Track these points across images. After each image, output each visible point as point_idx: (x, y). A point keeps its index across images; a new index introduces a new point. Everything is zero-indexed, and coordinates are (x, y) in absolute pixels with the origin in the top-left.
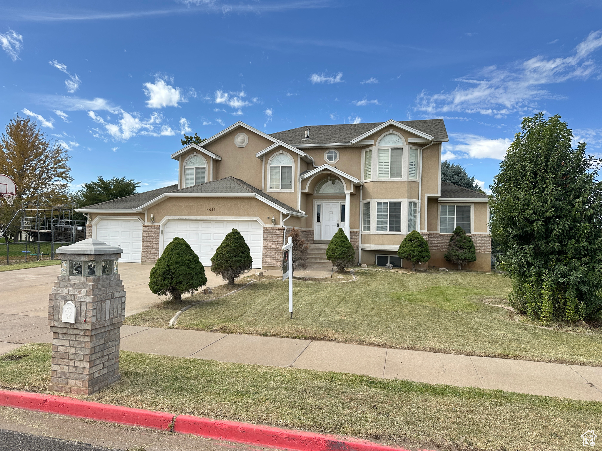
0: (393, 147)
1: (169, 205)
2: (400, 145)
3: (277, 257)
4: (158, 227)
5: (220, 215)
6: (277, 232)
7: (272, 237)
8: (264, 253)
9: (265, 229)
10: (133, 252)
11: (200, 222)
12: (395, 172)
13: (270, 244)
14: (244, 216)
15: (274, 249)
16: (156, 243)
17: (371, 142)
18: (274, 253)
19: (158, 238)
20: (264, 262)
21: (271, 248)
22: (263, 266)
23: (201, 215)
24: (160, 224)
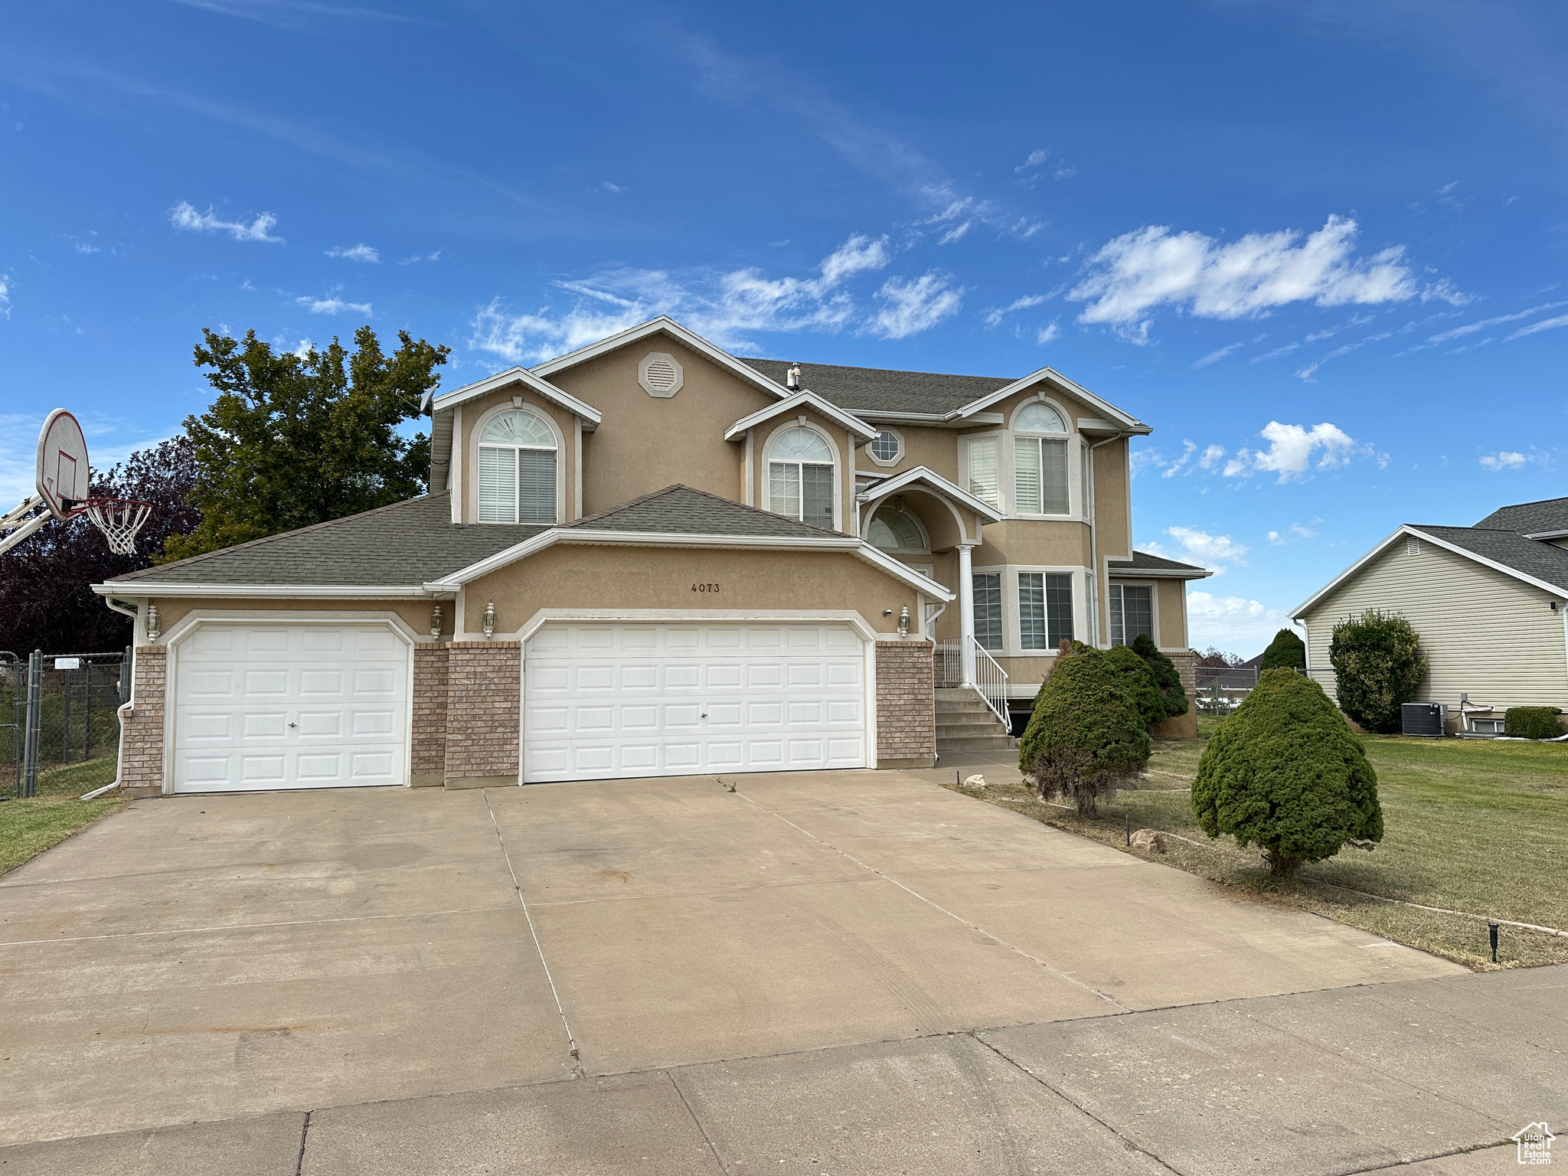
0: (1049, 437)
1: (553, 573)
2: (1056, 432)
3: (918, 729)
4: (515, 648)
5: (735, 606)
6: (916, 654)
7: (901, 672)
8: (883, 719)
9: (881, 647)
10: (359, 748)
11: (660, 629)
12: (1056, 499)
13: (897, 691)
14: (812, 607)
15: (909, 707)
16: (509, 705)
17: (997, 418)
18: (910, 718)
19: (515, 686)
20: (883, 746)
21: (902, 702)
22: (879, 760)
23: (669, 605)
24: (521, 636)
